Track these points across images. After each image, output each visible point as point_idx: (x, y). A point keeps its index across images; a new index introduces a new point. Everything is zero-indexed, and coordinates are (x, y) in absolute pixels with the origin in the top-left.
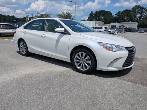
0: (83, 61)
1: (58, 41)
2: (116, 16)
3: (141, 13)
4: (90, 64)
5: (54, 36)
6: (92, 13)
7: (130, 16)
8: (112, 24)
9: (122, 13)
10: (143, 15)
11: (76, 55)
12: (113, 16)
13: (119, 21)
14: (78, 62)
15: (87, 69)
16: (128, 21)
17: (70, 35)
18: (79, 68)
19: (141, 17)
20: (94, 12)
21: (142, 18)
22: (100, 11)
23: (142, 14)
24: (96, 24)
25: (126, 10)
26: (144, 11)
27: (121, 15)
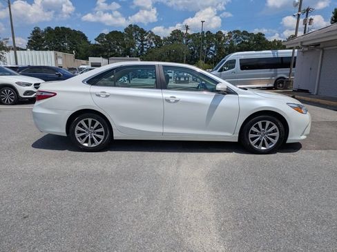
2: (97, 43)
3: (142, 41)
7: (124, 46)
8: (92, 60)
9: (107, 36)
10: (145, 44)
12: (89, 42)
13: (106, 54)
16: (121, 56)
19: (142, 48)
20: (43, 29)
21: (145, 50)
23: (144, 43)
25: (113, 32)
26: (146, 37)
27: (106, 42)
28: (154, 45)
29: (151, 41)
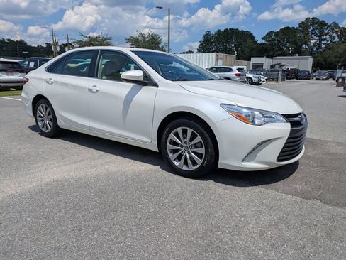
0: (187, 148)
1: (128, 100)
2: (264, 42)
3: (320, 36)
4: (202, 154)
5: (118, 89)
6: (208, 34)
7: (295, 43)
8: (255, 60)
9: (277, 34)
10: (324, 40)
11: (172, 134)
12: (256, 42)
13: (272, 53)
14: (174, 151)
15: (197, 166)
16: (291, 55)
17: (156, 88)
18: (177, 163)
19: (319, 45)
20: (213, 32)
21: (323, 46)
22: (226, 30)
23: (323, 38)
24: (217, 60)
25: (285, 29)
26: (326, 31)
27: (275, 40)
28: (337, 39)
29: (334, 35)
